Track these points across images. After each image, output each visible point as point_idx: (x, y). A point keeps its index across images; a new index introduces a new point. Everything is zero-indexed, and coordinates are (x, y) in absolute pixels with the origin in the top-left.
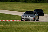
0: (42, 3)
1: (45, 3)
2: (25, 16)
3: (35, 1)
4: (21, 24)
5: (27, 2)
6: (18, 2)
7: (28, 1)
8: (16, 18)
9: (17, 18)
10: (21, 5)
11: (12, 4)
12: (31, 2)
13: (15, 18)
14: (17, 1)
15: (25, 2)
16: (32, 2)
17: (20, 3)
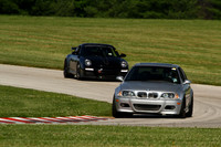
0: (171, 18)
1: (191, 21)
2: (136, 92)
3: (135, 11)
4: (53, 139)
5: (92, 15)
6: (41, 15)
7: (94, 10)
8: (29, 105)
9: (36, 106)
10: (56, 32)
11: (6, 26)
12: (112, 16)
13: (23, 105)
14: (34, 8)
15: (78, 16)
16: (118, 17)
17: (52, 18)
